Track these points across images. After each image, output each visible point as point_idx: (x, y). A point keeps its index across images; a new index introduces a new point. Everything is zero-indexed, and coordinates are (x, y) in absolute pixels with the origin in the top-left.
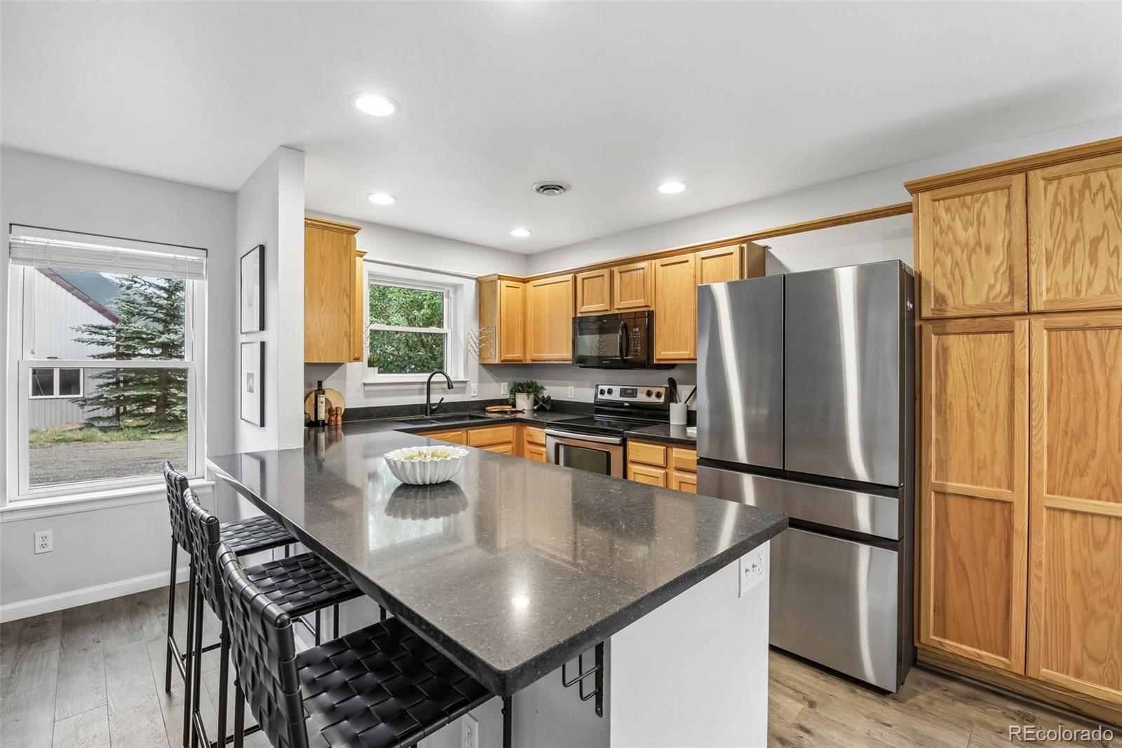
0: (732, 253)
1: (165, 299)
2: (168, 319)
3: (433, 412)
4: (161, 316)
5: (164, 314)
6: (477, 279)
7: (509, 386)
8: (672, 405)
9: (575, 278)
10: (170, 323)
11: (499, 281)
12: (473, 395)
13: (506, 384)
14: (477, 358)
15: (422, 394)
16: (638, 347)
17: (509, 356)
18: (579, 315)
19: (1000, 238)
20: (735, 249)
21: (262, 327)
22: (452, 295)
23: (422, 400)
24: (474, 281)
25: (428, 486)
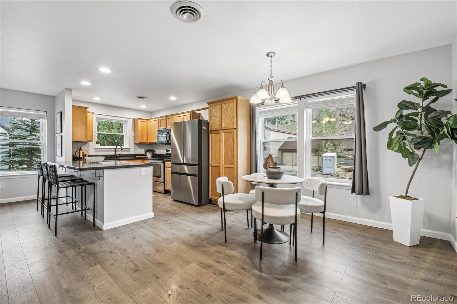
0: (188, 115)
1: (30, 122)
2: (32, 130)
3: (117, 157)
4: (28, 129)
5: (30, 128)
6: (133, 119)
7: (145, 150)
9: (159, 120)
10: (33, 132)
11: (138, 120)
12: (132, 152)
13: (144, 150)
14: (133, 142)
15: (114, 152)
17: (142, 141)
18: (160, 130)
19: (218, 115)
20: (189, 114)
21: (61, 132)
22: (125, 124)
23: (114, 153)
24: (132, 120)
25: (94, 163)
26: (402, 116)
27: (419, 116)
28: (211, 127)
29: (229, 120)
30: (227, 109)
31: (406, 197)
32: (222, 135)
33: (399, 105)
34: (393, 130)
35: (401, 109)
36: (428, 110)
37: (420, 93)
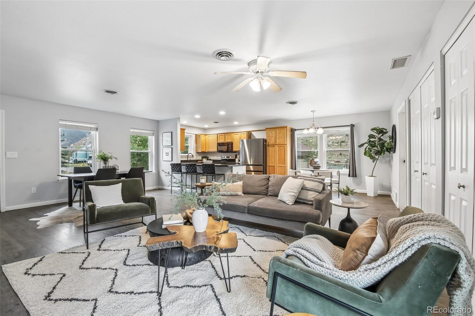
3: (189, 162)
8: (236, 159)
9: (217, 135)
11: (201, 135)
13: (201, 156)
14: (196, 151)
16: (230, 149)
17: (203, 150)
18: (218, 143)
19: (274, 136)
20: (246, 133)
21: (172, 145)
22: (190, 138)
23: (186, 159)
24: (195, 135)
26: (370, 141)
27: (377, 142)
28: (269, 143)
29: (281, 139)
30: (280, 133)
31: (372, 176)
32: (277, 147)
33: (369, 136)
34: (367, 147)
35: (370, 138)
36: (380, 139)
37: (377, 132)
